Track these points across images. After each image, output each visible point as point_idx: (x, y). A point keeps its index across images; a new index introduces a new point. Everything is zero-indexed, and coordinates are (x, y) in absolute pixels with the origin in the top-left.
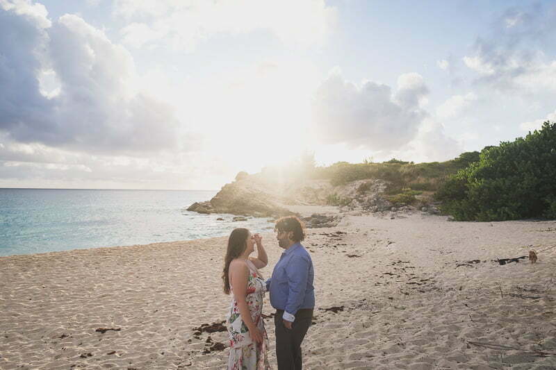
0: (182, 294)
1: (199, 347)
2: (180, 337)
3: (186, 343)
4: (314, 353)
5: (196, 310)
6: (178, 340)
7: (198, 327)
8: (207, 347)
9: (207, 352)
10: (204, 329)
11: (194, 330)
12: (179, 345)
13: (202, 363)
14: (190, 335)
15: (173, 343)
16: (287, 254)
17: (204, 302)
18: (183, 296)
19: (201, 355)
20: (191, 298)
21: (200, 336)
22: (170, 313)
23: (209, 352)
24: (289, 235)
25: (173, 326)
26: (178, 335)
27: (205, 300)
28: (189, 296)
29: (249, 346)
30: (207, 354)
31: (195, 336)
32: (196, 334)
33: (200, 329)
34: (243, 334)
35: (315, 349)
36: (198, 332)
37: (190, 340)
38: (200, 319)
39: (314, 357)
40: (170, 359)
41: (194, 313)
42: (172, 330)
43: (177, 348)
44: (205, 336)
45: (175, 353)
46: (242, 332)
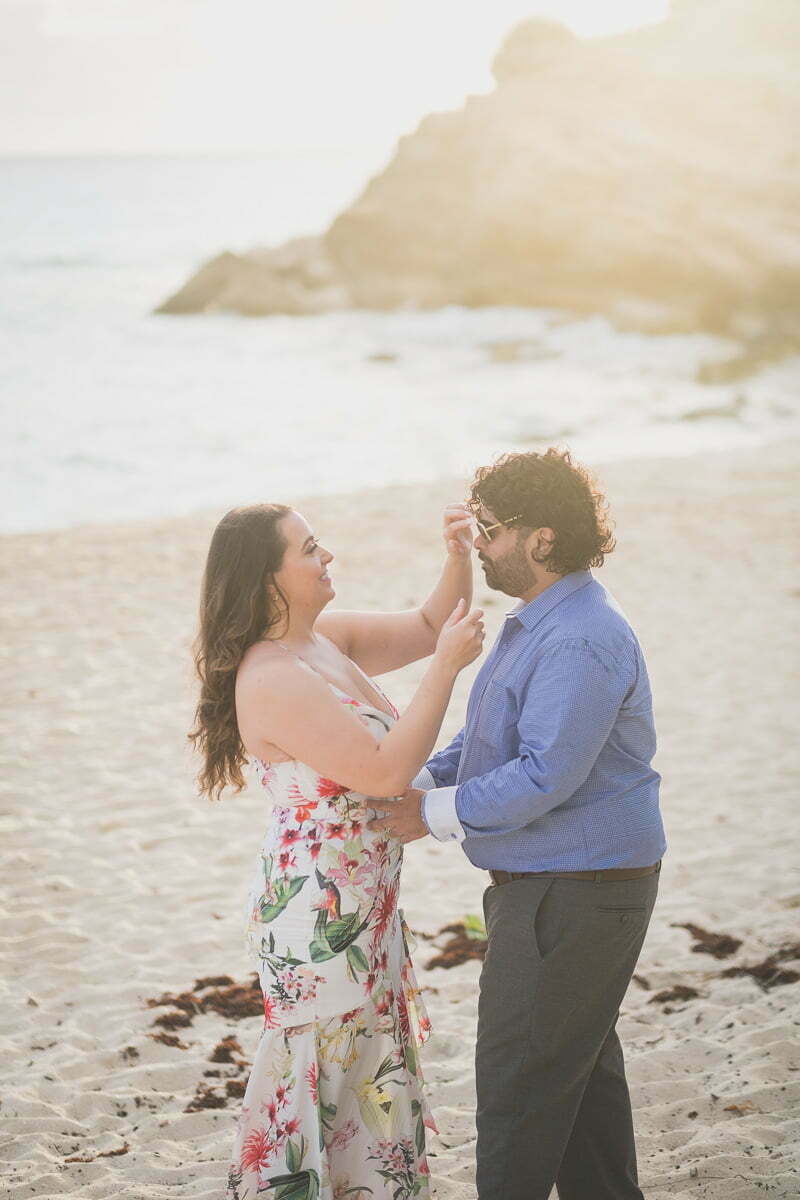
0: (105, 829)
1: (174, 1080)
2: (87, 1036)
3: (108, 1063)
4: (735, 1111)
5: (174, 909)
6: (68, 1049)
7: (176, 991)
8: (211, 1082)
9: (210, 1101)
10: (208, 1000)
11: (153, 1003)
12: (71, 1073)
13: (182, 1146)
14: (136, 1027)
15: (45, 1063)
16: (529, 624)
17: (217, 872)
18: (110, 838)
19: (176, 1116)
20: (148, 847)
21: (183, 1035)
22: (36, 923)
23: (219, 1103)
24: (532, 543)
25: (49, 985)
26: (71, 1028)
27: (230, 861)
28: (138, 836)
29: (346, 1018)
30: (209, 1112)
31: (159, 1030)
32: (168, 1022)
33: (184, 1002)
34: (318, 969)
35: (747, 1091)
36: (174, 1019)
37: (132, 1053)
38: (192, 952)
39: (733, 1128)
40: (28, 1129)
41: (163, 923)
42: (44, 1005)
43: (64, 1085)
44: (209, 1030)
45: (55, 1108)
46: (317, 955)
